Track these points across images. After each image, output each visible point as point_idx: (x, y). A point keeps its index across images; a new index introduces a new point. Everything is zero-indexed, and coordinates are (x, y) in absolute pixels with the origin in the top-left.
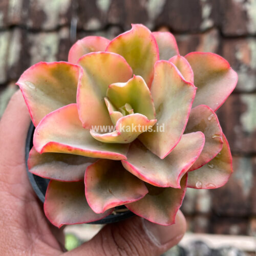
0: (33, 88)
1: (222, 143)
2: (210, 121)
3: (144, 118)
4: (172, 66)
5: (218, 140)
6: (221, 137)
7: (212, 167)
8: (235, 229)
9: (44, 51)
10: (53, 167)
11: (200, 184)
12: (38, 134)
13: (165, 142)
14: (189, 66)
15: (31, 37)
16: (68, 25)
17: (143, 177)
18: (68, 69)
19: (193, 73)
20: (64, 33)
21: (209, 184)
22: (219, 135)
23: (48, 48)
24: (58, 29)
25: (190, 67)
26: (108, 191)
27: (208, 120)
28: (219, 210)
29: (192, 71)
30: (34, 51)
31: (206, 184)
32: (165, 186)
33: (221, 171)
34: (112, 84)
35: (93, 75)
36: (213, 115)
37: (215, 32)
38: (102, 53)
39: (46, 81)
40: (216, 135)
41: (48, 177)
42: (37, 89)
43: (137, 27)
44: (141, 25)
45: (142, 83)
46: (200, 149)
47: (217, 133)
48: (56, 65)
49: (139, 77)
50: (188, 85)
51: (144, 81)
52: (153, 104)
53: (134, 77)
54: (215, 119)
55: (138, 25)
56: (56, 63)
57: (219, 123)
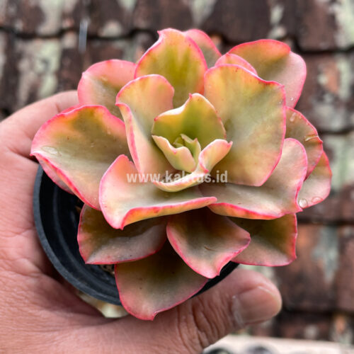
0: (55, 153)
1: (321, 143)
2: (293, 122)
3: (224, 144)
4: (238, 68)
5: (315, 141)
6: (318, 136)
10: (113, 247)
11: (305, 201)
12: (106, 207)
13: (256, 164)
17: (254, 213)
18: (92, 114)
21: (314, 198)
22: (314, 135)
26: (205, 249)
27: (291, 122)
29: (253, 68)
31: (310, 199)
32: (280, 216)
33: (318, 178)
34: (161, 115)
35: (136, 111)
36: (295, 114)
38: (141, 79)
39: (68, 139)
40: (310, 136)
41: (117, 261)
42: (61, 153)
43: (165, 33)
44: (170, 30)
45: (202, 100)
47: (310, 133)
48: (77, 112)
49: (196, 95)
50: (271, 85)
51: (204, 97)
52: (222, 123)
53: (191, 97)
54: (300, 117)
55: (166, 30)
56: (76, 110)
57: (308, 121)
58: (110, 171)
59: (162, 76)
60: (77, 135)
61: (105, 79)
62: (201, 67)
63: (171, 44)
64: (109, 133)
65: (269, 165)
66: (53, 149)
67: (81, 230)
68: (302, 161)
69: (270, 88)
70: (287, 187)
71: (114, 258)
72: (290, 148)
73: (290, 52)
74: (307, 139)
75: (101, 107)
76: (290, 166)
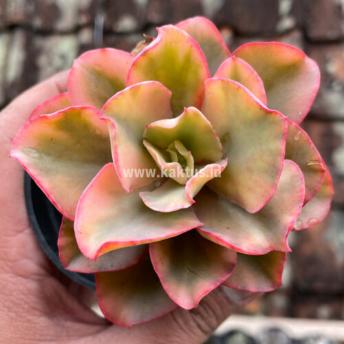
1: (323, 171)
2: (298, 141)
4: (239, 87)
6: (321, 164)
11: (300, 223)
12: (81, 233)
13: (250, 189)
14: (253, 73)
18: (79, 114)
21: (310, 219)
25: (256, 73)
27: (295, 141)
29: (259, 78)
31: (306, 220)
34: (152, 124)
35: (125, 120)
36: (300, 132)
37: (297, 35)
39: (52, 140)
40: (312, 161)
41: (97, 270)
42: (42, 156)
43: (165, 30)
44: (170, 26)
45: (198, 115)
46: (302, 191)
47: (314, 158)
48: (61, 114)
49: (192, 109)
50: (273, 114)
51: (200, 113)
52: (218, 139)
53: (186, 111)
54: (305, 139)
55: (166, 27)
56: (61, 112)
57: (312, 144)
58: (92, 186)
59: (157, 82)
60: (62, 136)
61: (98, 68)
62: (203, 72)
63: (171, 43)
64: (98, 133)
65: (263, 196)
66: (35, 151)
67: (63, 233)
68: (299, 194)
69: (272, 117)
70: (279, 221)
71: (94, 267)
72: (290, 172)
74: (310, 164)
75: (89, 108)
76: (286, 196)
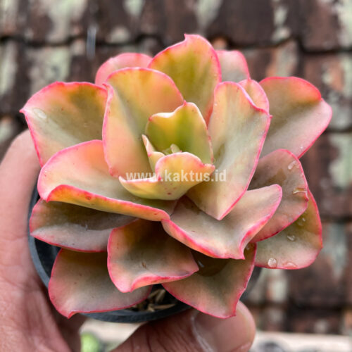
1: (307, 200)
3: (195, 160)
4: (238, 88)
5: (301, 195)
6: (306, 192)
7: (292, 239)
8: (321, 325)
9: (50, 74)
10: (65, 231)
13: (225, 196)
14: (263, 94)
15: (31, 54)
16: (83, 36)
19: (268, 103)
20: (78, 48)
21: (287, 263)
22: (303, 189)
23: (55, 69)
24: (69, 42)
25: (265, 94)
26: (141, 265)
28: (300, 299)
29: (267, 99)
30: (34, 73)
31: (284, 262)
33: (304, 245)
34: (153, 116)
38: (141, 70)
40: (299, 189)
41: (57, 243)
45: (196, 112)
47: (300, 186)
49: (192, 105)
50: (260, 112)
51: (198, 110)
53: (185, 104)
57: (303, 173)
59: (169, 78)
71: (56, 239)
73: (322, 99)
